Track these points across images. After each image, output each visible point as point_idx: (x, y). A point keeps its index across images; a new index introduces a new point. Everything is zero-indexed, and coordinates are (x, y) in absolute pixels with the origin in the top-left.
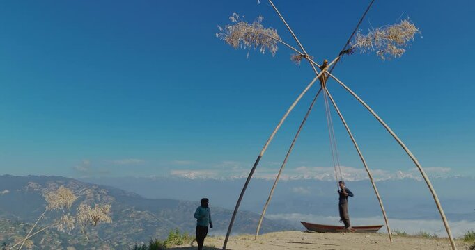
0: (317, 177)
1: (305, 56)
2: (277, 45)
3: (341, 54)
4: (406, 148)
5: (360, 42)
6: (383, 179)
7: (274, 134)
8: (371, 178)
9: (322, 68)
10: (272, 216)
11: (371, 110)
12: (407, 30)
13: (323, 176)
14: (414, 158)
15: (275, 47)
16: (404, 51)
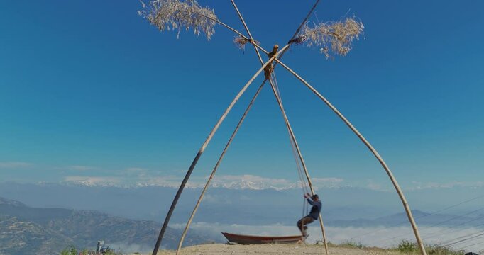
0: (225, 185)
1: (250, 40)
2: (215, 27)
3: (290, 42)
4: (372, 148)
5: (308, 33)
6: (285, 188)
7: (218, 125)
8: (310, 184)
9: (271, 55)
10: (177, 225)
11: (329, 104)
12: (352, 28)
13: (231, 184)
14: (382, 160)
15: (211, 30)
16: (349, 49)
